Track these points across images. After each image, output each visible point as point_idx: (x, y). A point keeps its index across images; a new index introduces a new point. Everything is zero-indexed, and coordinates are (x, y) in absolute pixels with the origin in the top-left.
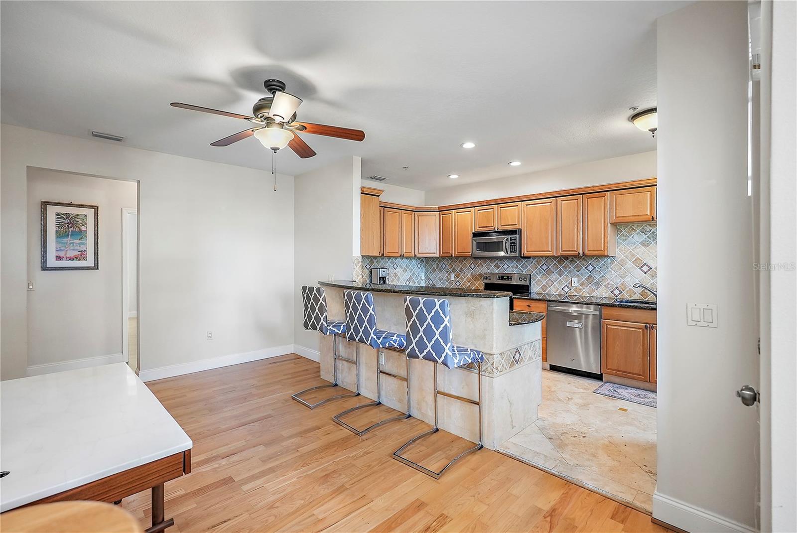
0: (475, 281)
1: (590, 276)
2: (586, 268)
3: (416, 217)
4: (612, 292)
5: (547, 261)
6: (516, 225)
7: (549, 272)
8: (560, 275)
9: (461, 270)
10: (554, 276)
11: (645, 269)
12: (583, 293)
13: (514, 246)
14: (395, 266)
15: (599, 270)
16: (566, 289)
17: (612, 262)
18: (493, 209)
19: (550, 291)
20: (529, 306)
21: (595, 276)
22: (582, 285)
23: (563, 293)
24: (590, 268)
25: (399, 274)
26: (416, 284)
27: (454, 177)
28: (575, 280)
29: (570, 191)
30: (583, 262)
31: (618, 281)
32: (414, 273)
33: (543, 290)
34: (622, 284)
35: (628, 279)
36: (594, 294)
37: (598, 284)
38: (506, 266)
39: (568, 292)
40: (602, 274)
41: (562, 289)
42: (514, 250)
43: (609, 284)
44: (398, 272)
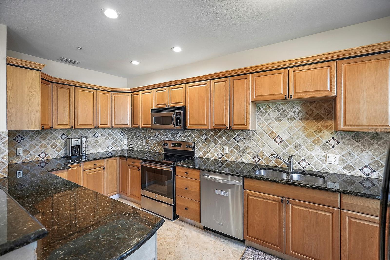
0: (158, 146)
1: (237, 145)
2: (234, 138)
3: (113, 96)
4: (253, 159)
5: (206, 132)
6: (182, 103)
7: (208, 141)
8: (216, 144)
9: (150, 138)
10: (212, 144)
11: (278, 140)
12: (232, 159)
13: (180, 120)
14: (97, 135)
15: (243, 140)
16: (220, 155)
17: (253, 134)
18: (166, 90)
19: (208, 156)
20: (187, 173)
21: (241, 145)
22: (231, 152)
23: (217, 158)
24: (237, 138)
25: (100, 141)
26: (119, 148)
27: (136, 63)
28: (226, 148)
29: (221, 74)
30: (232, 133)
31: (258, 150)
32: (116, 140)
33: (204, 155)
34: (261, 153)
35: (265, 149)
36: (240, 160)
37: (243, 152)
38: (178, 136)
39: (221, 157)
40: (246, 144)
41: (217, 155)
42: (179, 123)
43: (251, 152)
44: (100, 140)
